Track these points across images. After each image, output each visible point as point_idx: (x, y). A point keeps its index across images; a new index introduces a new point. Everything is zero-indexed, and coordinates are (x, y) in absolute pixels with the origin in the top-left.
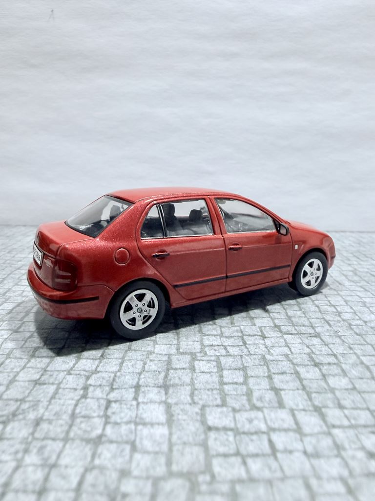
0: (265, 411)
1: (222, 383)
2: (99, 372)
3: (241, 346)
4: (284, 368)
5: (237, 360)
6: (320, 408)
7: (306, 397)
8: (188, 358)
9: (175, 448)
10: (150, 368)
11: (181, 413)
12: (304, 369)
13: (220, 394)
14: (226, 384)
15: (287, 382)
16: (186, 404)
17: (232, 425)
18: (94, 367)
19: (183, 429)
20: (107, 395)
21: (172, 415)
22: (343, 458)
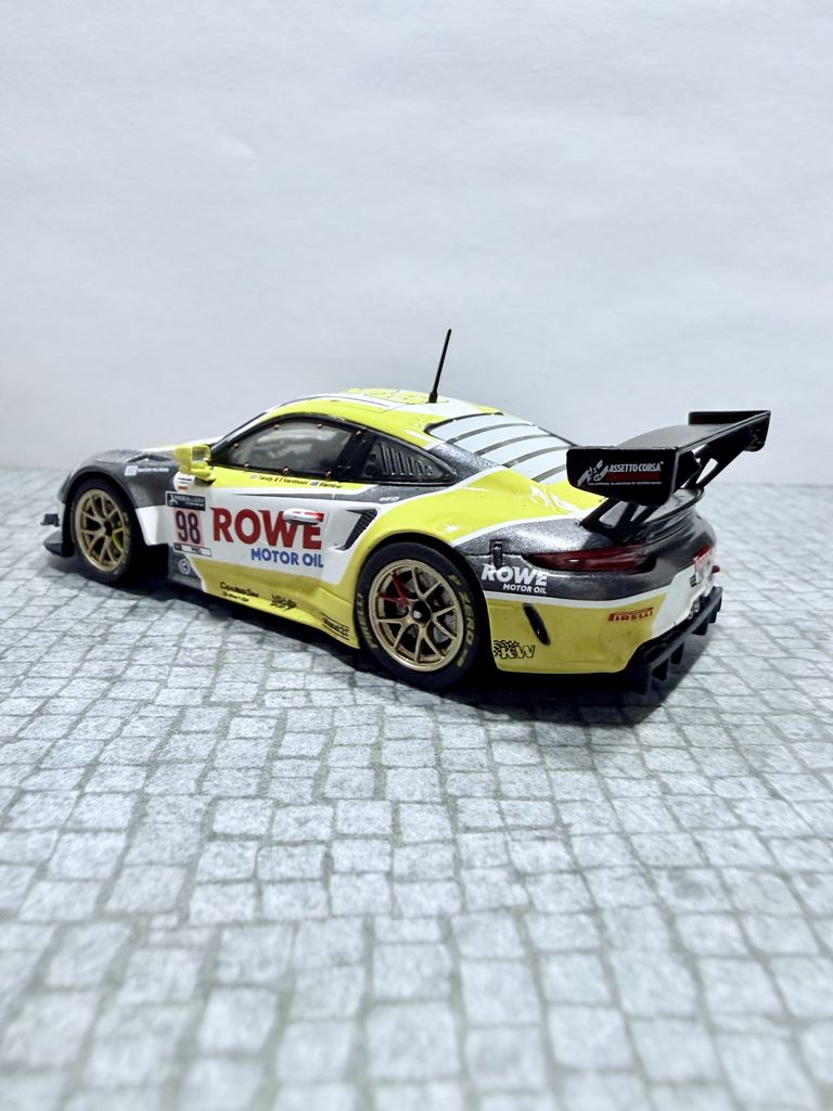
0: (342, 804)
1: (273, 757)
2: (20, 739)
3: (342, 689)
4: (413, 730)
5: (322, 717)
6: (456, 798)
7: (435, 780)
8: (223, 711)
9: (126, 872)
10: (135, 730)
11: (165, 810)
12: (455, 731)
13: (261, 776)
14: (281, 759)
15: (410, 754)
16: (182, 795)
17: (262, 830)
18: (14, 730)
19: (158, 837)
20: (22, 781)
21: (146, 815)
22: (460, 884)
